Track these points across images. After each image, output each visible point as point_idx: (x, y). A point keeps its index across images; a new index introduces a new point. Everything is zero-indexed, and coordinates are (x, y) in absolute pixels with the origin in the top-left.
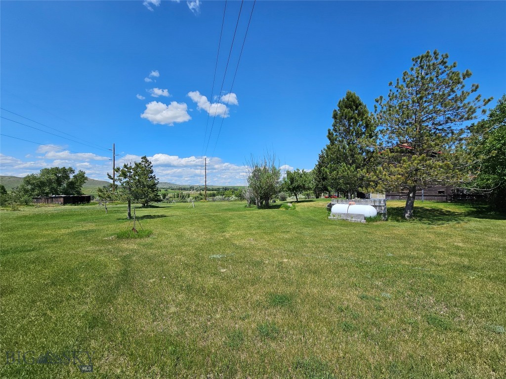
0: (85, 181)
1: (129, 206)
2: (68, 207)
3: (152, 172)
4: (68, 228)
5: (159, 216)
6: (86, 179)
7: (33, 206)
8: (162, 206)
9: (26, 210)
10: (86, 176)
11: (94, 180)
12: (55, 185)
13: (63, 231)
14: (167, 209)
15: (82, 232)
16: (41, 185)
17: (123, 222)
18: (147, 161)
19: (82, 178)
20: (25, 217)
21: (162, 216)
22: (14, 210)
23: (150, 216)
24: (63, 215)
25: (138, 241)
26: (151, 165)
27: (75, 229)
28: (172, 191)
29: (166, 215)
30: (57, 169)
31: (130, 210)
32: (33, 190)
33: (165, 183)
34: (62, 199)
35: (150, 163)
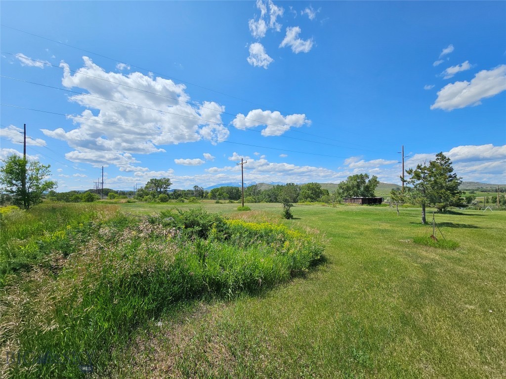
0: (378, 185)
1: (424, 210)
2: (365, 207)
3: (451, 170)
4: (368, 225)
5: (464, 226)
6: (378, 182)
7: (343, 204)
8: (468, 213)
9: (340, 208)
10: (378, 180)
11: (384, 184)
12: (355, 189)
13: (365, 227)
14: (477, 218)
15: (379, 230)
16: (348, 189)
17: (417, 227)
18: (443, 158)
19: (375, 182)
20: (341, 212)
21: (470, 226)
22: (334, 207)
23: (451, 224)
24: (363, 214)
25: (439, 251)
26: (450, 162)
27: (373, 227)
28: (483, 193)
29: (478, 226)
30: (357, 176)
31: (425, 215)
32: (343, 192)
33: (470, 183)
34: (361, 200)
35: (449, 159)
